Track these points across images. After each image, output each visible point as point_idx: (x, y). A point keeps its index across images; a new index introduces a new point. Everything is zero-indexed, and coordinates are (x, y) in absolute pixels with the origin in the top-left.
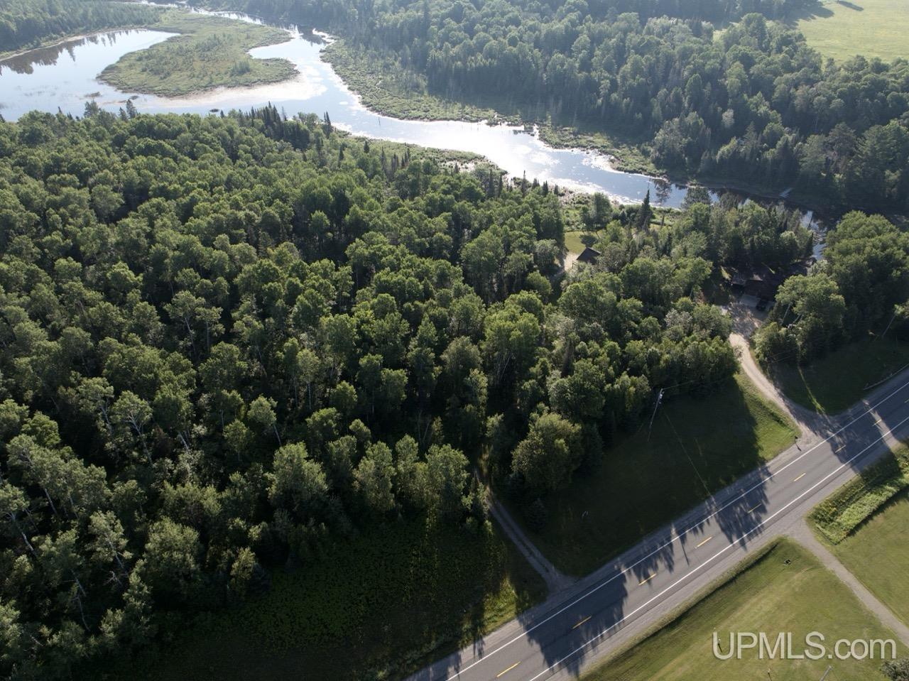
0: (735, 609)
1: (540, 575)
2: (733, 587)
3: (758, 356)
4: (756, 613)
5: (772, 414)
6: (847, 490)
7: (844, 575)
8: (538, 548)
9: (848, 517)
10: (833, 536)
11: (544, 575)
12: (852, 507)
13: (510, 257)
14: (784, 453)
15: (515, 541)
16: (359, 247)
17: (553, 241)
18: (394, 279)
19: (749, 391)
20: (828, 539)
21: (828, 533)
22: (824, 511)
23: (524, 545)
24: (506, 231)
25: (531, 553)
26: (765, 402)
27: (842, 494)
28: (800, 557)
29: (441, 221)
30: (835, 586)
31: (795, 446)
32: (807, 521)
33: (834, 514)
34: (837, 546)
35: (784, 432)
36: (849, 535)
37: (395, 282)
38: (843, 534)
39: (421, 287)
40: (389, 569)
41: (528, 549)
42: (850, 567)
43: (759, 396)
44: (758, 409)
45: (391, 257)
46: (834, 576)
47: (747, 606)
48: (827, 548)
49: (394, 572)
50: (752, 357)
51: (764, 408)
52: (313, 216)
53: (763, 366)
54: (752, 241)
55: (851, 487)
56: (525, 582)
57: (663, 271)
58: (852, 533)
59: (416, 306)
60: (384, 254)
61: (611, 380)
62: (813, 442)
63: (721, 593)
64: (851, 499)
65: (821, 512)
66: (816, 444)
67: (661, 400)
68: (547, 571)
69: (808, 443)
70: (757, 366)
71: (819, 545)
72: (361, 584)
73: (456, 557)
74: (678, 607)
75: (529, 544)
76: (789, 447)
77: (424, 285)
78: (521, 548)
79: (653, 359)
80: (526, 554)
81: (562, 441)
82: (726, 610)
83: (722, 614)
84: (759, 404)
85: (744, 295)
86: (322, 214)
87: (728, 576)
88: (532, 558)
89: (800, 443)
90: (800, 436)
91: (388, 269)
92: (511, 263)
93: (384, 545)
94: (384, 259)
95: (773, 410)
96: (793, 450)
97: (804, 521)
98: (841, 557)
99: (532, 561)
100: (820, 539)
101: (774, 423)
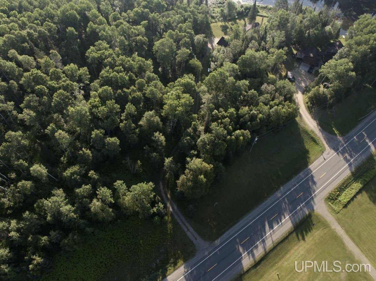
0: (286, 253)
1: (192, 242)
2: (287, 241)
3: (307, 103)
4: (297, 256)
5: (312, 138)
6: (345, 182)
7: (340, 231)
8: (192, 227)
9: (344, 197)
10: (336, 208)
11: (195, 242)
12: (347, 190)
13: (179, 52)
14: (316, 161)
15: (181, 223)
16: (92, 53)
17: (204, 35)
18: (111, 75)
19: (302, 125)
20: (334, 210)
21: (333, 206)
22: (333, 194)
23: (185, 225)
24: (177, 33)
25: (188, 230)
26: (309, 130)
27: (343, 184)
28: (320, 222)
29: (141, 28)
30: (336, 238)
31: (322, 156)
32: (325, 201)
33: (339, 195)
34: (338, 214)
35: (317, 148)
36: (344, 207)
37: (112, 76)
38: (341, 207)
39: (127, 78)
40: (115, 247)
41: (187, 227)
42: (343, 226)
43: (306, 127)
44: (305, 135)
45: (109, 59)
46: (335, 232)
47: (292, 251)
48: (333, 216)
49: (118, 248)
50: (304, 103)
51: (308, 134)
52: (68, 31)
53: (309, 109)
54: (309, 32)
55: (347, 180)
56: (185, 245)
57: (261, 59)
58: (345, 206)
59: (124, 92)
60: (106, 57)
61: (230, 133)
62: (331, 153)
63: (280, 246)
64: (346, 186)
65: (332, 195)
66: (332, 155)
67: (256, 141)
68: (196, 239)
69: (328, 154)
70: (306, 108)
71: (330, 215)
72: (102, 257)
73: (150, 237)
74: (259, 255)
75: (187, 224)
76: (319, 157)
77: (129, 77)
78: (183, 227)
79: (253, 118)
80: (186, 230)
81: (202, 176)
82: (283, 253)
83: (281, 256)
84: (306, 132)
85: (302, 63)
86: (72, 29)
87: (285, 235)
88: (188, 232)
89: (325, 155)
90: (325, 150)
91: (108, 68)
92: (179, 55)
93: (113, 234)
94: (106, 61)
95: (313, 135)
96: (321, 159)
97: (323, 201)
98: (339, 221)
99: (188, 233)
100: (330, 211)
101: (312, 143)
